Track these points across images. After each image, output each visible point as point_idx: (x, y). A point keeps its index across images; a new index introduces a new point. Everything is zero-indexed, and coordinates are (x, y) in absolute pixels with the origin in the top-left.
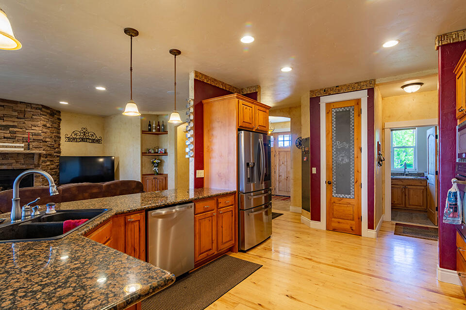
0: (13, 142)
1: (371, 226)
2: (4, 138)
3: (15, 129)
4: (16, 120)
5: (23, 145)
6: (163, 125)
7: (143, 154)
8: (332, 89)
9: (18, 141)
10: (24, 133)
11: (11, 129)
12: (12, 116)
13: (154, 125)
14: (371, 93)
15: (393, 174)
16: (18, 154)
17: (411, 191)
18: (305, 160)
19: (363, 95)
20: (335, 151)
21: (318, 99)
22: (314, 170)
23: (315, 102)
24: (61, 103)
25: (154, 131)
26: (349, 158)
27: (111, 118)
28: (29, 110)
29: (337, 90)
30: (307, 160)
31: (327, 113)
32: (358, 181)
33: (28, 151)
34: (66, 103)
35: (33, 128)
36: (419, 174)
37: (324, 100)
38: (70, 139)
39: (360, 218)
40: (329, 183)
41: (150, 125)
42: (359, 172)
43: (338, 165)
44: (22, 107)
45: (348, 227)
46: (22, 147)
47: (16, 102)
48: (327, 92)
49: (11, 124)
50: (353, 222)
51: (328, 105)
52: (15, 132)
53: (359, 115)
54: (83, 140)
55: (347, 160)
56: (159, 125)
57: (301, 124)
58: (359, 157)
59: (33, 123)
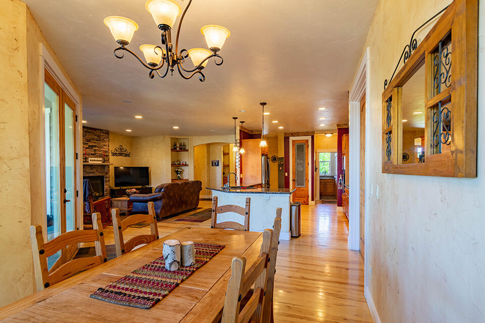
0: (95, 157)
1: (313, 200)
2: (92, 154)
3: (96, 148)
4: (97, 142)
5: (101, 159)
6: (184, 145)
7: (172, 165)
8: (295, 133)
9: (97, 157)
10: (100, 151)
11: (94, 148)
12: (94, 139)
13: (178, 145)
14: (313, 137)
15: (320, 177)
16: (98, 165)
17: (328, 185)
18: (281, 168)
19: (309, 138)
20: (297, 164)
21: (288, 138)
22: (286, 174)
23: (286, 139)
24: (127, 130)
25: (178, 149)
26: (303, 168)
27: (141, 138)
28: (102, 134)
29: (298, 134)
30: (282, 169)
31: (293, 145)
32: (307, 179)
33: (104, 164)
34: (130, 131)
35: (104, 147)
36: (331, 177)
37: (291, 139)
38: (114, 154)
39: (308, 197)
40: (294, 180)
41: (175, 145)
42: (308, 174)
43: (298, 171)
44: (98, 133)
45: (303, 201)
46: (101, 161)
47: (95, 129)
48: (293, 135)
49: (94, 144)
50: (305, 199)
51: (293, 141)
52: (95, 150)
53: (308, 147)
54: (120, 154)
55: (302, 169)
56: (181, 145)
57: (277, 150)
58: (307, 168)
59: (104, 144)
